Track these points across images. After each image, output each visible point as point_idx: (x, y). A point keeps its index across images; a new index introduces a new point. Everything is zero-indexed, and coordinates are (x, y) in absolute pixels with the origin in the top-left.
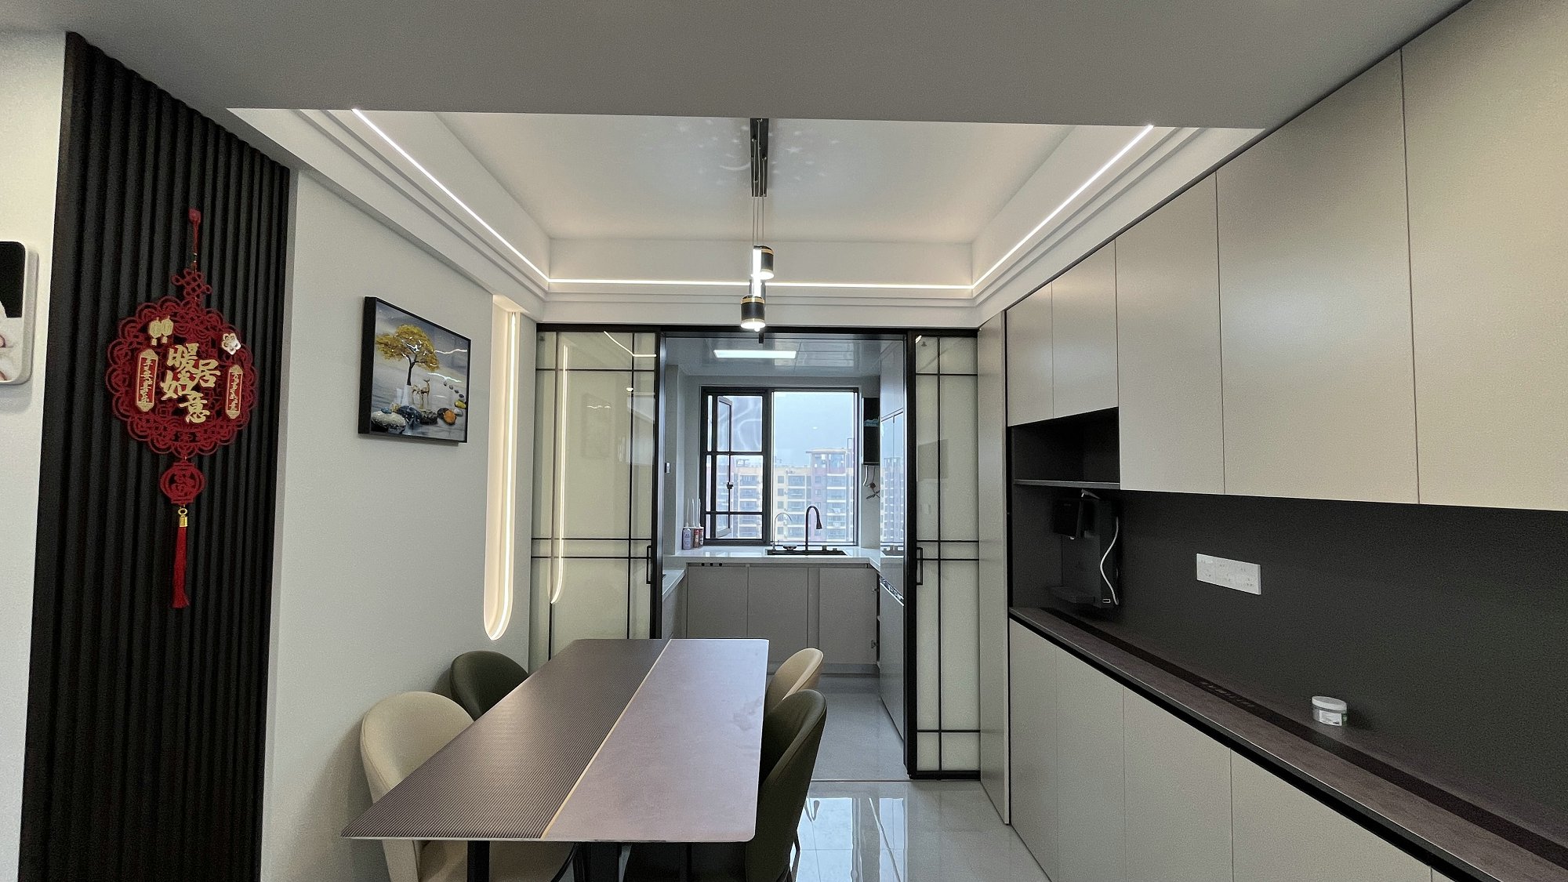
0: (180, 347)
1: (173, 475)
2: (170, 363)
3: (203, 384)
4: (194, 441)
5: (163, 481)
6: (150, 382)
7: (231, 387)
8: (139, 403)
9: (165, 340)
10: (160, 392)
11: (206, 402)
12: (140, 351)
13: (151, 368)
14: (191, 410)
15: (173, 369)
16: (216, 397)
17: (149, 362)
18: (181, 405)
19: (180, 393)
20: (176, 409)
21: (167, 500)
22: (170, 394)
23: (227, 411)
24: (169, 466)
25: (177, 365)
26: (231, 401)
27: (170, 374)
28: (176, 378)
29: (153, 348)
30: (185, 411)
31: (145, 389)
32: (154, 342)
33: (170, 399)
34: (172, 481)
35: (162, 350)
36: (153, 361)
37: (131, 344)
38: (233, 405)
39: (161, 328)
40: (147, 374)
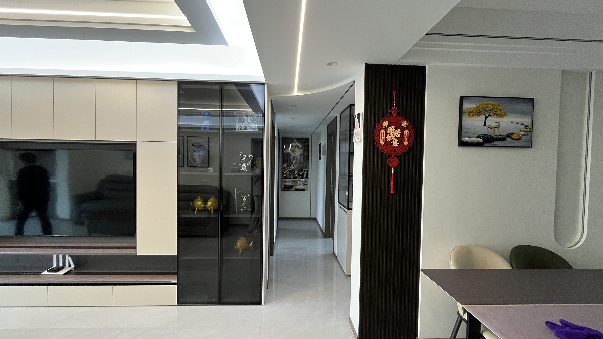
0: (390, 128)
1: (390, 160)
2: (388, 132)
3: (397, 136)
4: (396, 151)
5: (388, 161)
6: (383, 137)
7: (405, 136)
8: (381, 143)
9: (386, 127)
10: (386, 139)
11: (398, 141)
12: (380, 130)
13: (383, 134)
14: (394, 143)
16: (400, 139)
18: (391, 142)
19: (391, 139)
21: (389, 166)
22: (389, 140)
23: (404, 143)
24: (389, 158)
25: (390, 132)
26: (405, 140)
27: (388, 135)
28: (390, 136)
30: (392, 144)
31: (382, 139)
32: (384, 128)
34: (390, 161)
35: (386, 129)
36: (384, 132)
39: (385, 124)
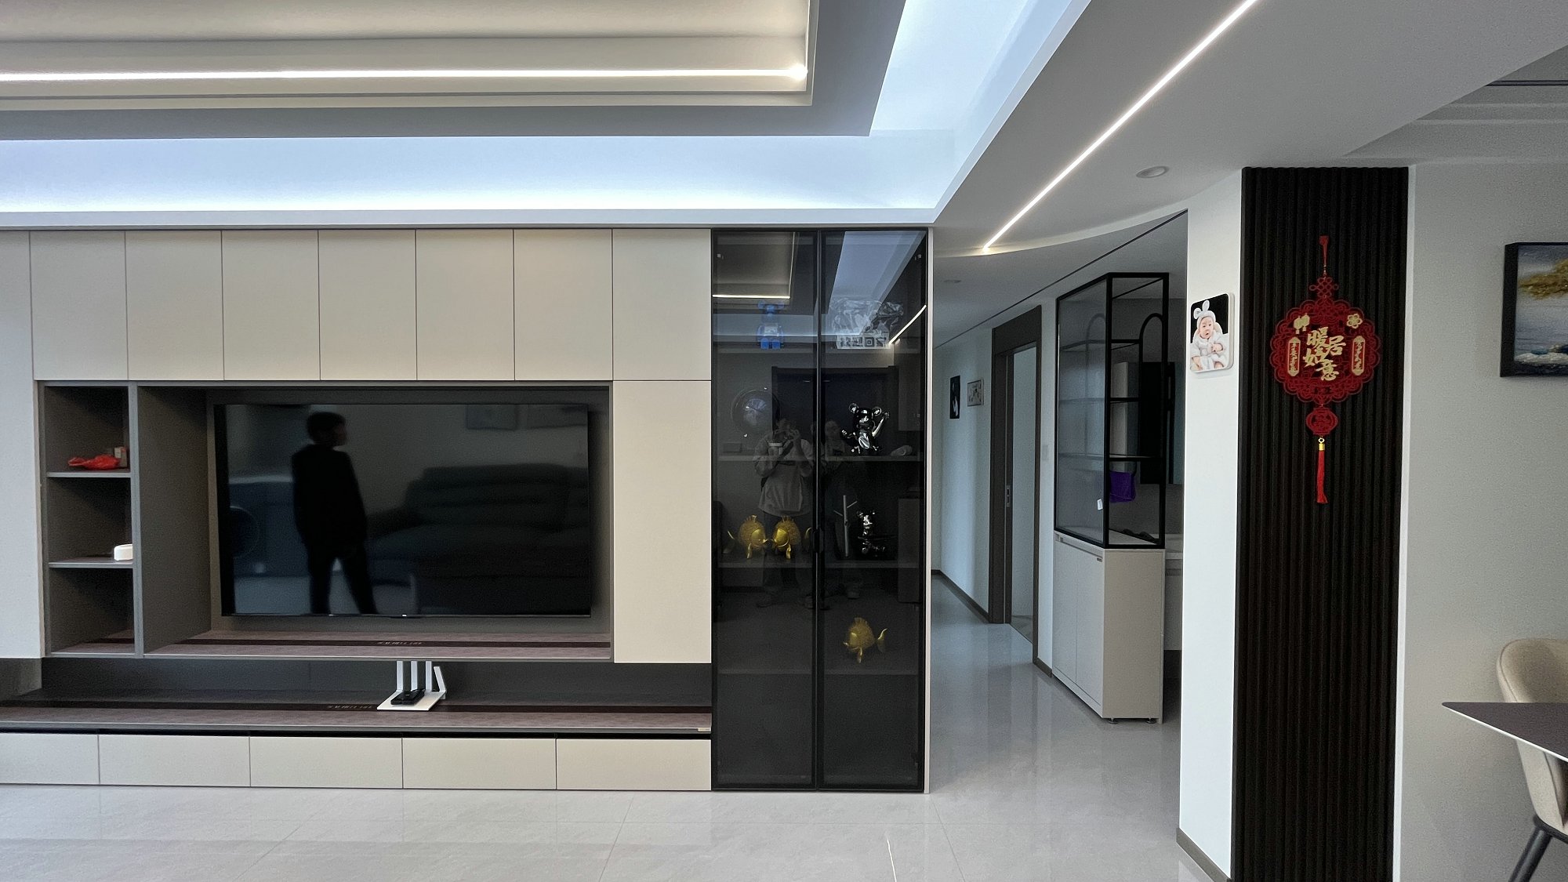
0: (1315, 332)
1: (1314, 417)
2: (1308, 344)
3: (1333, 354)
4: (1328, 393)
5: (1308, 419)
6: (1296, 358)
7: (1355, 352)
8: (1289, 372)
9: (1304, 330)
10: (1303, 363)
11: (1335, 366)
12: (1288, 339)
13: (1296, 349)
14: (1325, 372)
15: (1311, 346)
16: (1343, 362)
17: (1294, 345)
18: (1318, 370)
19: (1317, 362)
20: (1314, 373)
21: (1310, 432)
22: (1309, 363)
23: (1353, 371)
24: (1310, 410)
25: (1313, 344)
26: (1355, 363)
27: (1309, 350)
28: (1313, 353)
29: (1297, 335)
30: (1320, 373)
31: (1293, 362)
32: (1298, 332)
33: (1310, 366)
34: (1314, 420)
35: (1303, 336)
36: (1297, 344)
37: (1284, 335)
38: (1358, 365)
39: (1302, 322)
40: (1294, 353)
